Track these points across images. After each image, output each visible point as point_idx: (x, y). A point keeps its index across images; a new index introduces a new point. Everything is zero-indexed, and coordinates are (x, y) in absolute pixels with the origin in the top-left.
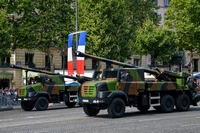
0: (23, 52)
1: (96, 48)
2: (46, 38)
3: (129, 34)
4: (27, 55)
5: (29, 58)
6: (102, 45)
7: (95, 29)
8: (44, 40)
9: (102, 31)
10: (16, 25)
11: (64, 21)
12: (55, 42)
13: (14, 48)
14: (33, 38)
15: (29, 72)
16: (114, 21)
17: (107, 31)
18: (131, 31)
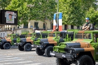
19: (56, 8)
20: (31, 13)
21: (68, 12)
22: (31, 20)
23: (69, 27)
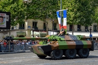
0: (31, 21)
1: (72, 19)
2: (44, 13)
3: (91, 12)
4: (33, 23)
5: (35, 24)
6: (75, 18)
7: (71, 9)
8: (43, 14)
9: (75, 10)
10: (28, 6)
11: (54, 4)
12: (49, 16)
13: (27, 19)
14: (37, 13)
15: (34, 32)
16: (82, 4)
17: (78, 10)
18: (92, 10)
19: (59, 5)
20: (28, 10)
21: (73, 9)
22: (29, 20)
23: (76, 27)
